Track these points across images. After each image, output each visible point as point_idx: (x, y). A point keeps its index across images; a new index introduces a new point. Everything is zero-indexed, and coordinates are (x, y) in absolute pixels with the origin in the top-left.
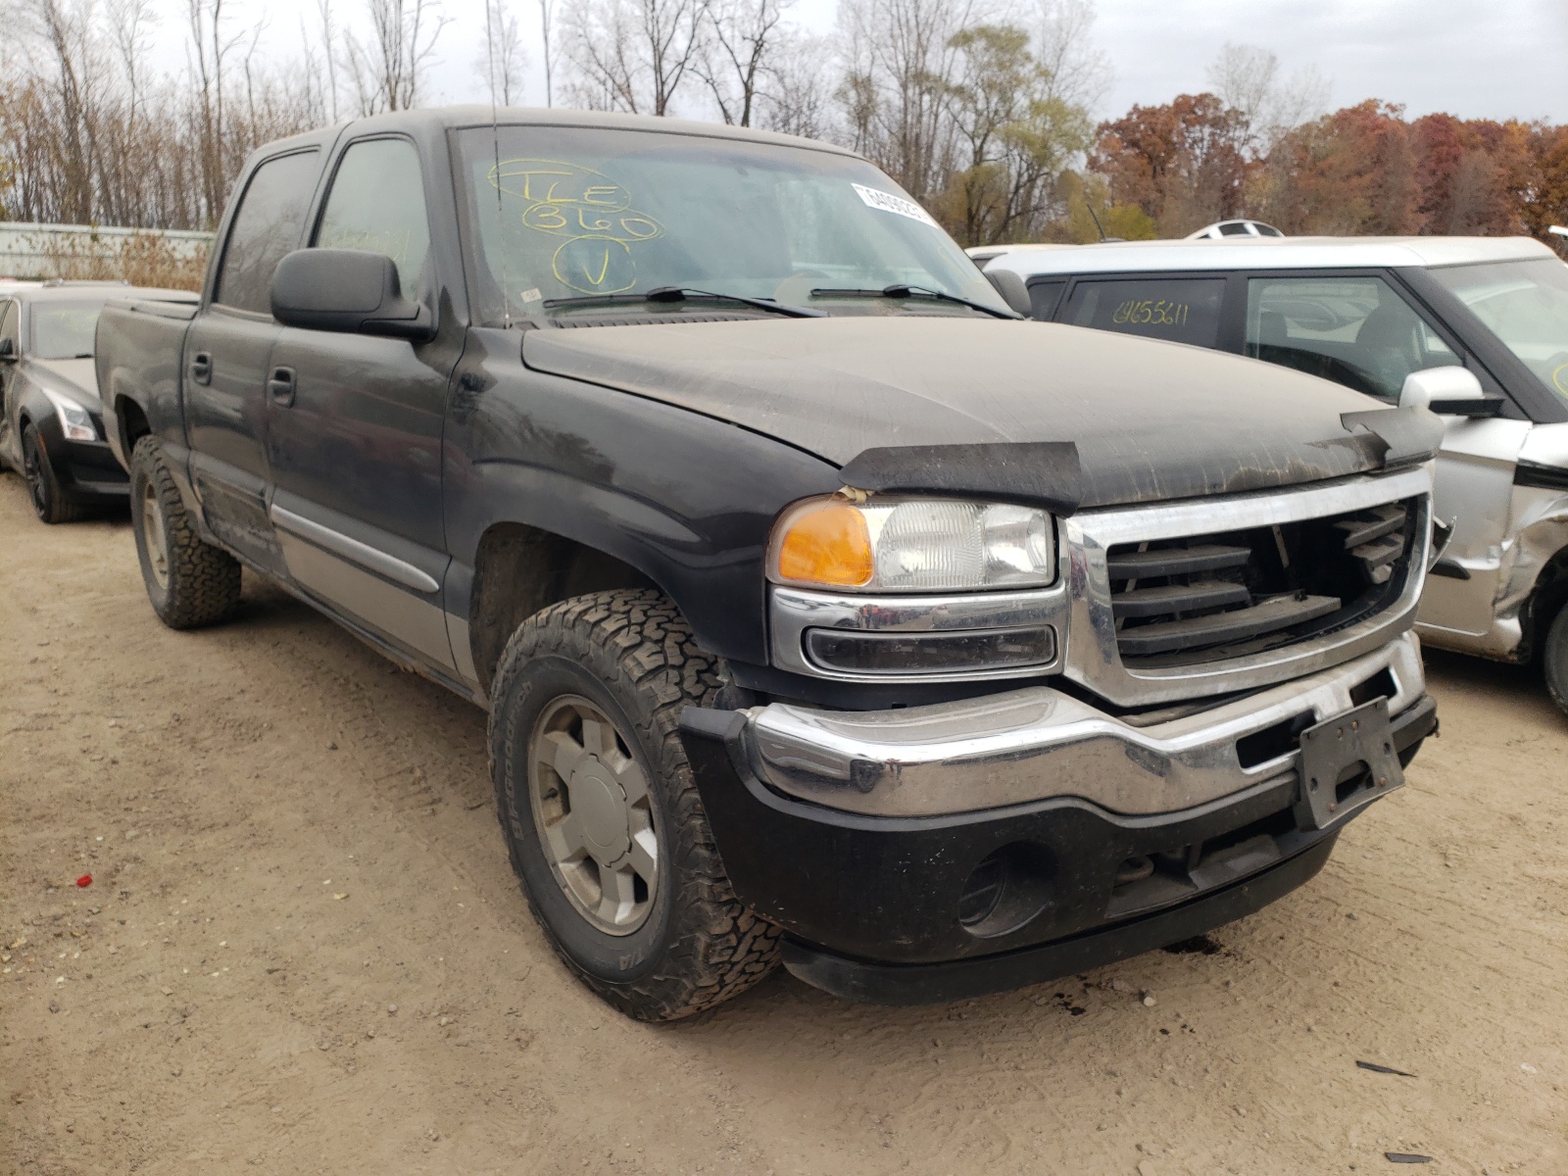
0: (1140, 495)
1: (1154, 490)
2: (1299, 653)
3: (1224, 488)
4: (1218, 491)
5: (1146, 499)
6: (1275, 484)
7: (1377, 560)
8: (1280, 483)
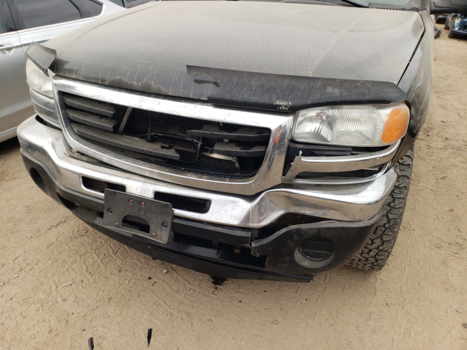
0: (75, 76)
1: (80, 76)
2: (167, 172)
3: (107, 83)
4: (104, 83)
5: (76, 78)
6: (131, 88)
7: (216, 150)
8: (134, 89)
